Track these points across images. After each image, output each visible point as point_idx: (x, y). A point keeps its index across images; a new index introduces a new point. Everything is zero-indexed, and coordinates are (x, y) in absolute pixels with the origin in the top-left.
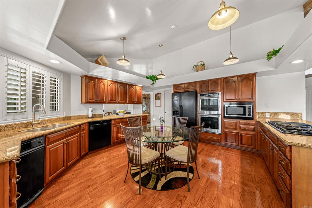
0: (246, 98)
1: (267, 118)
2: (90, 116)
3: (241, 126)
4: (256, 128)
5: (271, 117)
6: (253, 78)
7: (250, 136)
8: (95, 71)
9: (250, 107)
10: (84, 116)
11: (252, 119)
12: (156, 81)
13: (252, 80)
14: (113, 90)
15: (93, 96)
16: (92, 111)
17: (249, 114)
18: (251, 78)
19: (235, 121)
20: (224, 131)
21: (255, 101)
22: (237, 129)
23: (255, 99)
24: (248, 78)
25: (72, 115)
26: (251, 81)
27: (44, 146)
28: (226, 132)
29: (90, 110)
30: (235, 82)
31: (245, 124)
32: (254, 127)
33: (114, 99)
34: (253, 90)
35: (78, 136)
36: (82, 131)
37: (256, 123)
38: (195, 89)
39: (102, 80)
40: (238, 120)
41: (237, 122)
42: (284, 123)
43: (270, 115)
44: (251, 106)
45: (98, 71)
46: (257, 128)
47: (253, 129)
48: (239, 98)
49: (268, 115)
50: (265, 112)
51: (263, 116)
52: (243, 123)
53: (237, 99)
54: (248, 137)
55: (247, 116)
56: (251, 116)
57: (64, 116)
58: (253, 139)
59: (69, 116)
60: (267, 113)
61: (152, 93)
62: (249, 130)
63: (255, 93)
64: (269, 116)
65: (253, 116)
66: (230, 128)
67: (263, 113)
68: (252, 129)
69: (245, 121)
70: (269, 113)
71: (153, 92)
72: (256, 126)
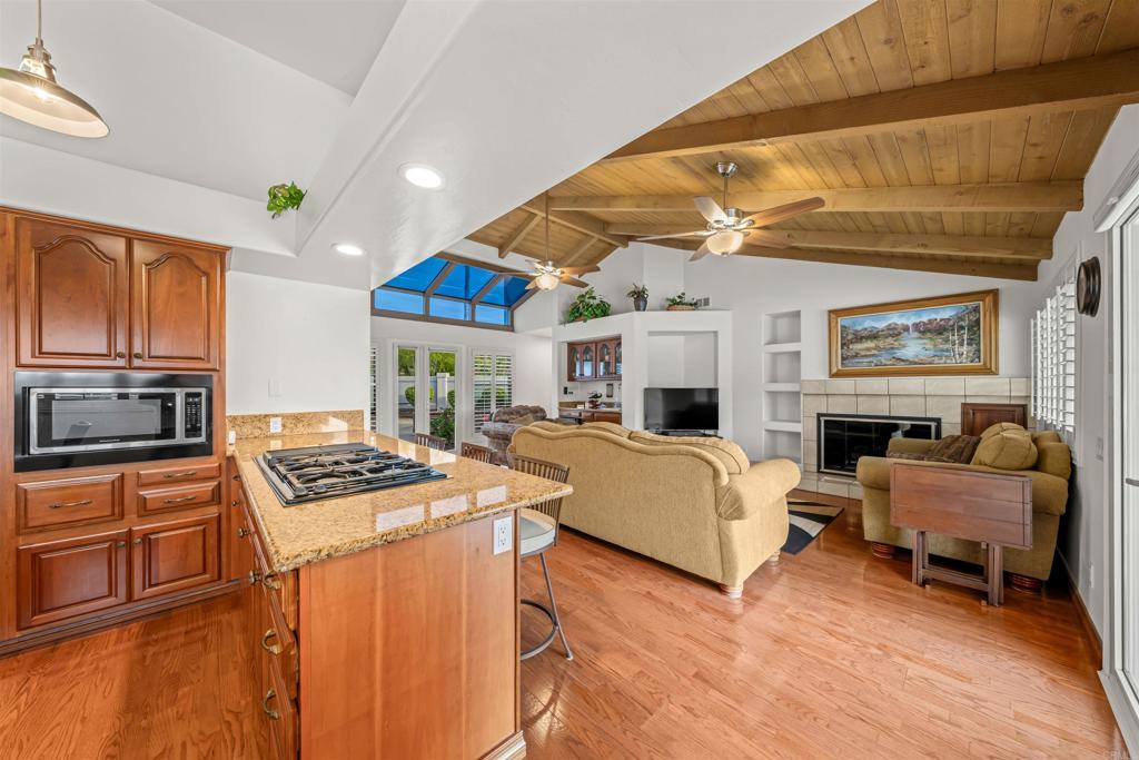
0: (175, 355)
1: (273, 436)
3: (147, 493)
4: (224, 488)
5: (287, 432)
6: (213, 267)
7: (194, 532)
9: (199, 395)
11: (205, 450)
13: (207, 274)
17: (193, 430)
18: (203, 264)
19: (107, 474)
20: (18, 551)
21: (219, 370)
22: (122, 516)
23: (222, 362)
24: (190, 261)
26: (204, 280)
28: (35, 556)
30: (114, 260)
31: (170, 480)
32: (216, 483)
34: (211, 320)
37: (224, 463)
40: (129, 469)
41: (123, 475)
42: (311, 451)
43: (284, 426)
44: (203, 391)
46: (229, 486)
47: (210, 493)
48: (137, 349)
49: (276, 426)
50: (266, 416)
51: (257, 432)
52: (161, 478)
53: (121, 356)
54: (186, 539)
55: (180, 438)
56: (202, 439)
58: (212, 541)
60: (272, 420)
62: (189, 504)
63: (222, 337)
64: (279, 430)
65: (210, 436)
66: (69, 525)
67: (260, 420)
68: (208, 497)
69: (169, 466)
70: (280, 419)
72: (223, 479)
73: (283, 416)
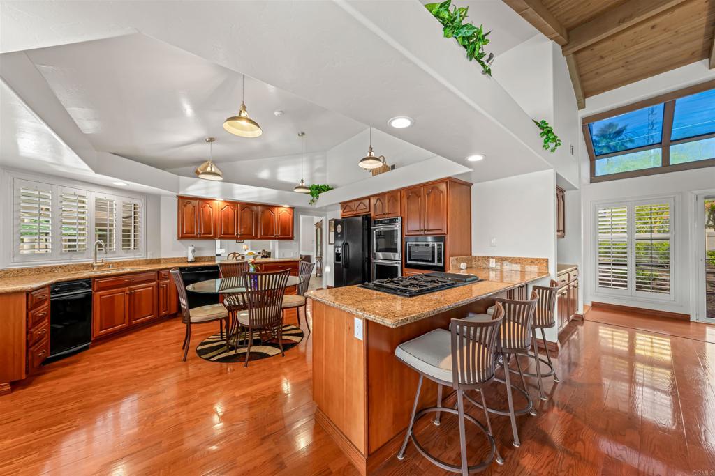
0: (434, 229)
2: (190, 258)
8: (191, 188)
9: (441, 245)
10: (181, 259)
12: (318, 196)
13: (443, 192)
14: (230, 217)
15: (192, 228)
16: (194, 251)
17: (439, 261)
18: (441, 189)
21: (446, 234)
24: (438, 188)
25: (162, 257)
26: (442, 195)
27: (91, 292)
29: (191, 249)
30: (420, 196)
33: (230, 231)
35: (152, 287)
36: (162, 280)
38: (368, 210)
39: (209, 202)
43: (496, 264)
45: (195, 189)
48: (425, 228)
49: (493, 263)
50: (488, 257)
51: (484, 266)
55: (436, 263)
56: (441, 265)
57: (148, 258)
59: (158, 258)
60: (491, 260)
61: (325, 217)
64: (494, 266)
65: (444, 263)
67: (485, 259)
70: (494, 260)
71: (326, 215)
73: (496, 258)
